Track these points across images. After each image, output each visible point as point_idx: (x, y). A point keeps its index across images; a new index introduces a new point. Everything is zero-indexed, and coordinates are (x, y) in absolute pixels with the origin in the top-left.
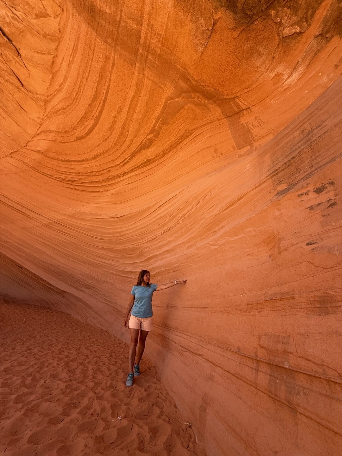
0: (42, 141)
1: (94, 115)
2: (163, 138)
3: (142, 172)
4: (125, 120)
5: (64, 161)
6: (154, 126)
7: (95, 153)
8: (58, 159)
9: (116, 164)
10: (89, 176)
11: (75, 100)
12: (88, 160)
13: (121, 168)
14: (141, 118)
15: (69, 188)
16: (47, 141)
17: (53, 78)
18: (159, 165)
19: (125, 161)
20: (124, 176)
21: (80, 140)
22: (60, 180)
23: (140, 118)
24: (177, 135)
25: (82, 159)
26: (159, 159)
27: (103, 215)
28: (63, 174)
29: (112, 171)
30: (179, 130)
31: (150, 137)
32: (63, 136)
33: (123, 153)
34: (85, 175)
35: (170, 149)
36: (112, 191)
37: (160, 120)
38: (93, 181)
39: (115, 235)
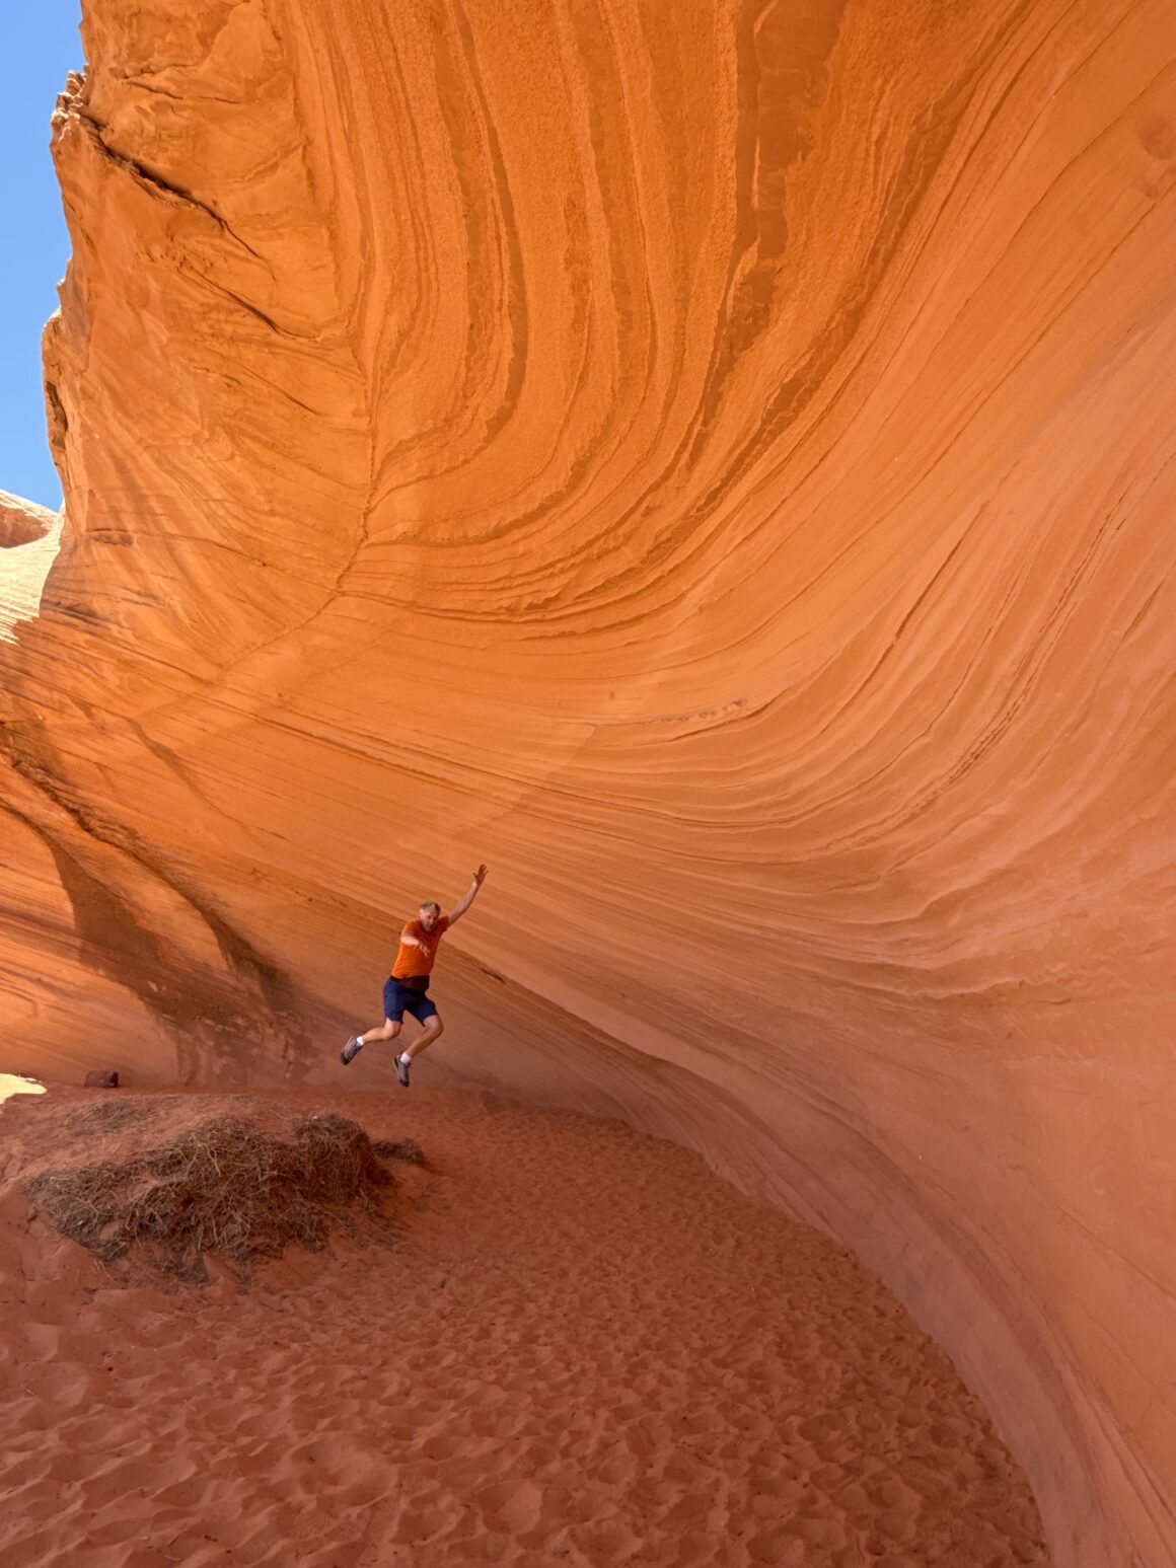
0: (400, 495)
1: (501, 301)
2: (809, 237)
3: (782, 458)
4: (610, 250)
5: (488, 538)
6: (744, 199)
7: (571, 458)
8: (466, 541)
9: (661, 472)
10: (587, 561)
11: (424, 275)
12: (556, 499)
13: (688, 480)
14: (669, 201)
15: (541, 638)
16: (412, 487)
17: (333, 236)
18: (849, 388)
19: (692, 441)
20: (713, 510)
21: (501, 428)
22: (501, 617)
23: (665, 201)
24: (876, 173)
25: (537, 504)
26: (837, 357)
27: (690, 720)
28: (502, 589)
29: (659, 507)
30: (879, 142)
31: (747, 272)
32: (447, 443)
33: (668, 406)
34: (573, 566)
35: (873, 275)
36: (696, 597)
37: (757, 155)
38: (607, 581)
39: (767, 799)
